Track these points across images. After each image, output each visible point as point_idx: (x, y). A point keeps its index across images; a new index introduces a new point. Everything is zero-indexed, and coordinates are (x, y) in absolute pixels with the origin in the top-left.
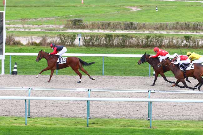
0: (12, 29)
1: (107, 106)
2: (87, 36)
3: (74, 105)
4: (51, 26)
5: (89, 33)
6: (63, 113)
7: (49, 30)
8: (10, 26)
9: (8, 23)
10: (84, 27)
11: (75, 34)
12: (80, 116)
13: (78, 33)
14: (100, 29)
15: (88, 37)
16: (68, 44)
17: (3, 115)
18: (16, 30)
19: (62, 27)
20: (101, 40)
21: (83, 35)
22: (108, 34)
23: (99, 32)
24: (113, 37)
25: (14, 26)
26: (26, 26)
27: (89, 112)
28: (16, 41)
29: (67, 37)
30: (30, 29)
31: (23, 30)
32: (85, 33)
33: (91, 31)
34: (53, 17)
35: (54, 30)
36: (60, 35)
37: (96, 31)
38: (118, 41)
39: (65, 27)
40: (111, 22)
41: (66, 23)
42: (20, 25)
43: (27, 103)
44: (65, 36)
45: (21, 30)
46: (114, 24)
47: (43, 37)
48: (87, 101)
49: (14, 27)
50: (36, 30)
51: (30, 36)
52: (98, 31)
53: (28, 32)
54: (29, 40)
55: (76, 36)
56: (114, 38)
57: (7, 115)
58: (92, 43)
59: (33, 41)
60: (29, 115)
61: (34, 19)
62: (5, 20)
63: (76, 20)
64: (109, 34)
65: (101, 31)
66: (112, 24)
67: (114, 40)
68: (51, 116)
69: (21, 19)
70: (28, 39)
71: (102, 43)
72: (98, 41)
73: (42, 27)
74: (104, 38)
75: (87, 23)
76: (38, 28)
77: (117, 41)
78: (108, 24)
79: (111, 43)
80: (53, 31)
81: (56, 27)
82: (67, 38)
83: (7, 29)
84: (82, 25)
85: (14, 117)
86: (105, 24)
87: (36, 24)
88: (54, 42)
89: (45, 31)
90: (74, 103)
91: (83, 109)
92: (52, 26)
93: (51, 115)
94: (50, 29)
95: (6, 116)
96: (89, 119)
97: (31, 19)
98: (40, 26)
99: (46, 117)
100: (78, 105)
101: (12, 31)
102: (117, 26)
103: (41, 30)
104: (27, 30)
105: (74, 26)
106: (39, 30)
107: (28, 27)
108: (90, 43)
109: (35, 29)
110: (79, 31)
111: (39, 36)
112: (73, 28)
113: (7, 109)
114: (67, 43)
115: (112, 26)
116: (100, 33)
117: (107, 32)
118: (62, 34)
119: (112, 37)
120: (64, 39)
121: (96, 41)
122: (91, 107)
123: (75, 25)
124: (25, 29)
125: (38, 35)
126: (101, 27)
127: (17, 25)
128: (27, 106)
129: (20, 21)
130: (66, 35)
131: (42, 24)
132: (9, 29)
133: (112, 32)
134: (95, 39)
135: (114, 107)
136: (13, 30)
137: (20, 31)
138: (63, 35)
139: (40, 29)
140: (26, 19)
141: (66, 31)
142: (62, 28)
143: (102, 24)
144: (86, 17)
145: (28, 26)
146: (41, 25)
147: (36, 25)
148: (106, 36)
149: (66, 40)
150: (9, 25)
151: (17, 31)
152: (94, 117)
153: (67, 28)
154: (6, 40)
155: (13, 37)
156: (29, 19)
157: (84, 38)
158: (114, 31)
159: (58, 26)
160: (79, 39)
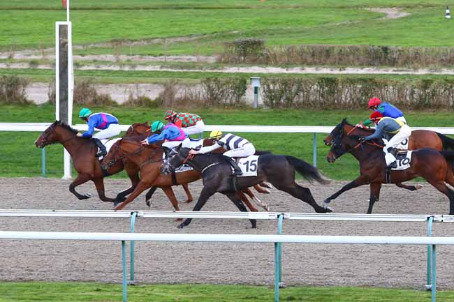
0: (89, 66)
1: (324, 256)
2: (274, 83)
3: (243, 254)
4: (185, 59)
5: (281, 75)
6: (216, 274)
7: (182, 68)
8: (86, 58)
9: (79, 51)
10: (266, 61)
11: (245, 78)
12: (258, 280)
13: (252, 74)
14: (305, 65)
15: (278, 85)
16: (228, 101)
17: (68, 278)
18: (98, 67)
19: (212, 60)
20: (308, 92)
21: (264, 79)
22: (326, 77)
23: (304, 72)
24: (340, 84)
25: (96, 57)
26: (123, 58)
27: (280, 271)
28: (99, 95)
29: (224, 84)
30: (134, 66)
31: (117, 68)
32: (271, 75)
33: (284, 71)
34: (190, 36)
35: (194, 67)
36: (208, 79)
37: (296, 70)
38: (351, 95)
39: (219, 61)
40: (333, 48)
41: (221, 49)
42: (109, 56)
43: (128, 249)
44: (219, 82)
45: (112, 68)
46: (341, 51)
47: (165, 85)
48: (276, 244)
49: (95, 61)
50: (148, 69)
51: (133, 83)
52: (303, 69)
53: (130, 74)
54: (130, 91)
55: (248, 81)
56: (341, 87)
57: (78, 278)
58: (288, 99)
59: (141, 95)
60: (132, 279)
61: (144, 40)
62: (73, 45)
63: (248, 42)
64: (330, 77)
65: (310, 70)
66: (336, 51)
67: (340, 92)
68: (187, 280)
69: (112, 41)
70: (128, 90)
71: (312, 98)
72: (302, 94)
73: (163, 60)
74: (316, 87)
75: (275, 49)
76: (153, 62)
77: (348, 95)
78: (327, 51)
79: (334, 100)
80: (191, 69)
81: (198, 60)
82: (224, 87)
83: (76, 64)
84: (262, 54)
85: (93, 283)
86: (320, 53)
87: (149, 52)
88: (194, 98)
89: (170, 70)
90: (243, 250)
91: (266, 262)
92: (188, 57)
93: (186, 278)
94: (182, 65)
95: (76, 283)
96: (280, 287)
97: (136, 40)
98: (158, 59)
99: (175, 283)
100: (253, 254)
101: (90, 71)
102: (348, 56)
103: (161, 67)
104: (127, 69)
105: (243, 58)
106: (158, 68)
107: (129, 61)
108: (282, 101)
109: (145, 65)
110: (256, 69)
111: (155, 83)
112: (240, 63)
113: (77, 264)
114: (226, 99)
115: (337, 56)
116: (306, 75)
117: (325, 71)
118: (214, 79)
119: (337, 84)
120: (219, 89)
121: (296, 94)
122: (284, 258)
123: (245, 55)
124: (121, 67)
125: (153, 79)
126: (310, 59)
127: (102, 56)
128: (128, 255)
129: (110, 45)
130: (223, 80)
131: (162, 52)
132: (83, 65)
133: (336, 72)
134: (294, 88)
135: (341, 257)
136: (92, 68)
137: (108, 71)
138: (215, 81)
139: (159, 66)
140: (123, 40)
141: (223, 69)
142: (213, 64)
143: (311, 51)
144: (272, 34)
145: (130, 57)
146: (161, 55)
147: (149, 55)
148: (322, 81)
149: (223, 92)
150: (83, 55)
151: (101, 71)
152: (293, 283)
153: (226, 63)
154: (75, 92)
155: (91, 86)
156: (132, 41)
157: (268, 86)
158: (341, 70)
159: (202, 58)
160: (254, 89)
